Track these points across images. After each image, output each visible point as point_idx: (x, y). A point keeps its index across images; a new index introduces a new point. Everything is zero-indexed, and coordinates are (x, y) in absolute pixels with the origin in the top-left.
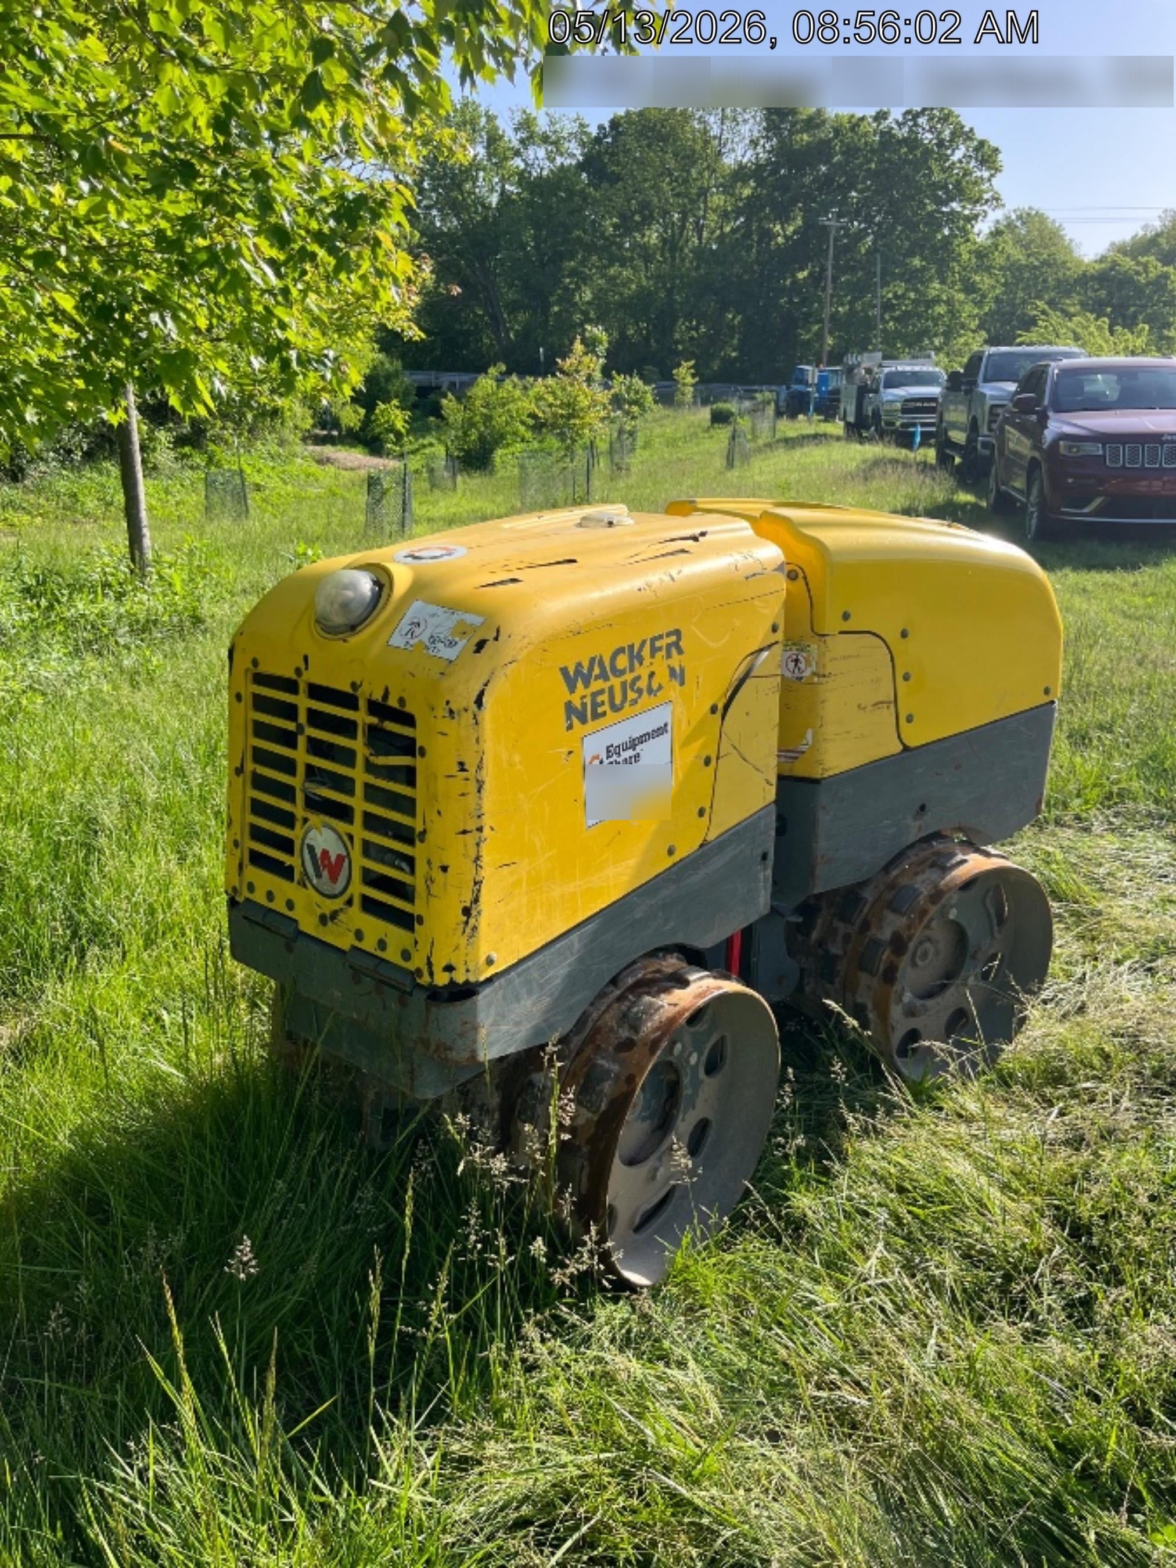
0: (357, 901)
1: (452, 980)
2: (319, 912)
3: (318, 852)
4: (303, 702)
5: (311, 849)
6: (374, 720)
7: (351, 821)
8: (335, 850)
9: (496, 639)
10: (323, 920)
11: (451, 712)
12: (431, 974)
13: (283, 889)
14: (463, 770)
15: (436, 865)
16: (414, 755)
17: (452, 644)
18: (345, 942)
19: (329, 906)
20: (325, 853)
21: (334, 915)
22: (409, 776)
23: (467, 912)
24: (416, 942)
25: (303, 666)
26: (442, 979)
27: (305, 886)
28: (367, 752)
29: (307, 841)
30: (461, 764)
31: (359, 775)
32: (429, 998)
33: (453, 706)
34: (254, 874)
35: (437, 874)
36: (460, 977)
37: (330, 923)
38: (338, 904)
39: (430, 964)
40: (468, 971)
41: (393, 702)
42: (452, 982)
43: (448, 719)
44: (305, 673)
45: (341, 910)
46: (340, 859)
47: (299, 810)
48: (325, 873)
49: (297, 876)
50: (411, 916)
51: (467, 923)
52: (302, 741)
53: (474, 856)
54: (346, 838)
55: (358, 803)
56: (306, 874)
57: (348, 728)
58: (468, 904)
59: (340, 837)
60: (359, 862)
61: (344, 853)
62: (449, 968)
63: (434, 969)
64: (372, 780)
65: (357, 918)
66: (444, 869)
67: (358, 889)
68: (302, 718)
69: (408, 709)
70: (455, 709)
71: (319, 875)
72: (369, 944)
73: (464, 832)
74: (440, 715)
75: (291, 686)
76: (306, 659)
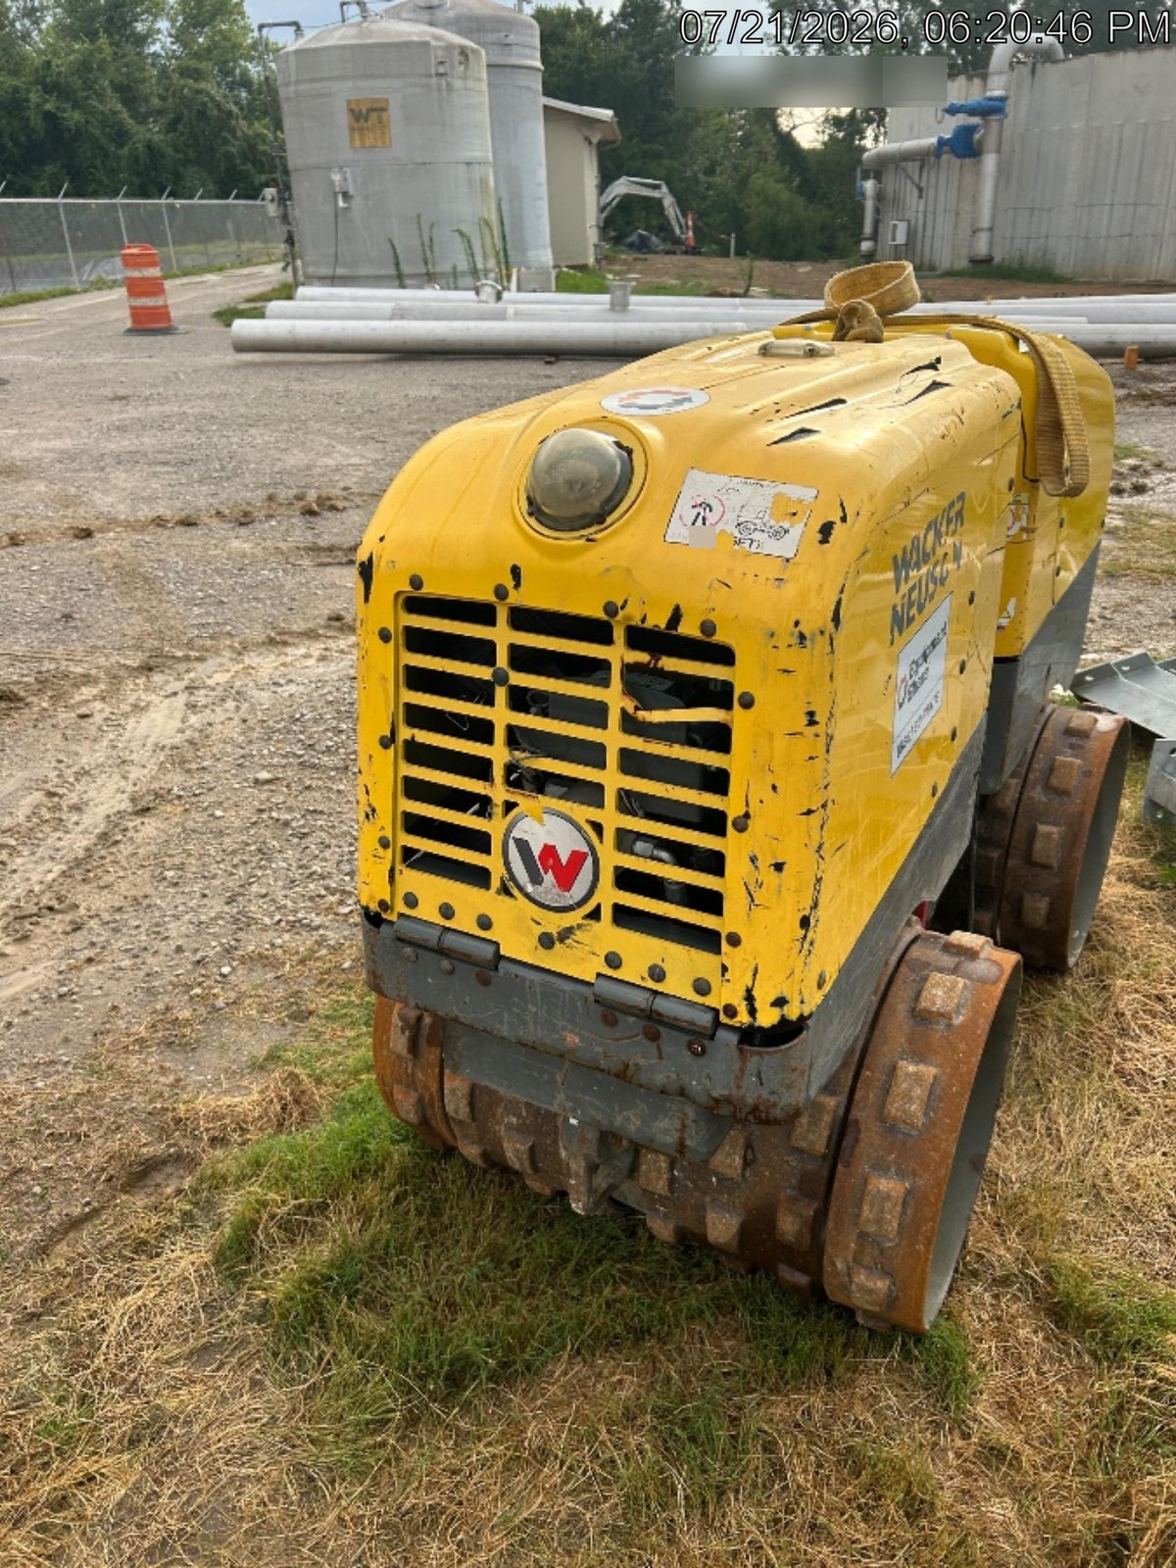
0: (607, 913)
1: (783, 1017)
2: (538, 930)
3: (536, 851)
4: (502, 636)
5: (523, 846)
6: (643, 657)
7: (600, 805)
8: (567, 844)
9: (844, 519)
10: (546, 941)
11: (802, 637)
12: (752, 1012)
13: (468, 900)
14: (812, 723)
15: (765, 862)
16: (728, 707)
17: (780, 534)
18: (588, 968)
19: (554, 923)
20: (549, 851)
21: (566, 934)
22: (718, 738)
23: (805, 922)
24: (724, 969)
25: (509, 583)
26: (767, 1018)
27: (511, 895)
28: (630, 705)
29: (516, 833)
30: (811, 714)
31: (613, 739)
32: (741, 1041)
33: (803, 628)
34: (413, 880)
35: (769, 877)
36: (793, 1012)
37: (558, 945)
38: (574, 918)
39: (749, 998)
40: (802, 1002)
41: (689, 628)
42: (783, 1020)
43: (795, 648)
44: (512, 593)
45: (579, 926)
46: (577, 858)
47: (499, 793)
48: (549, 878)
49: (495, 883)
50: (715, 935)
51: (805, 937)
52: (501, 694)
53: (816, 846)
54: (588, 829)
55: (612, 779)
56: (512, 877)
57: (592, 670)
58: (806, 913)
59: (579, 829)
60: (611, 858)
61: (585, 849)
62: (780, 1002)
63: (757, 1005)
64: (636, 743)
65: (609, 936)
66: (779, 867)
67: (609, 895)
68: (502, 659)
69: (719, 637)
70: (807, 634)
71: (536, 880)
72: (633, 971)
73: (809, 812)
74: (782, 645)
75: (482, 613)
76: (516, 572)
